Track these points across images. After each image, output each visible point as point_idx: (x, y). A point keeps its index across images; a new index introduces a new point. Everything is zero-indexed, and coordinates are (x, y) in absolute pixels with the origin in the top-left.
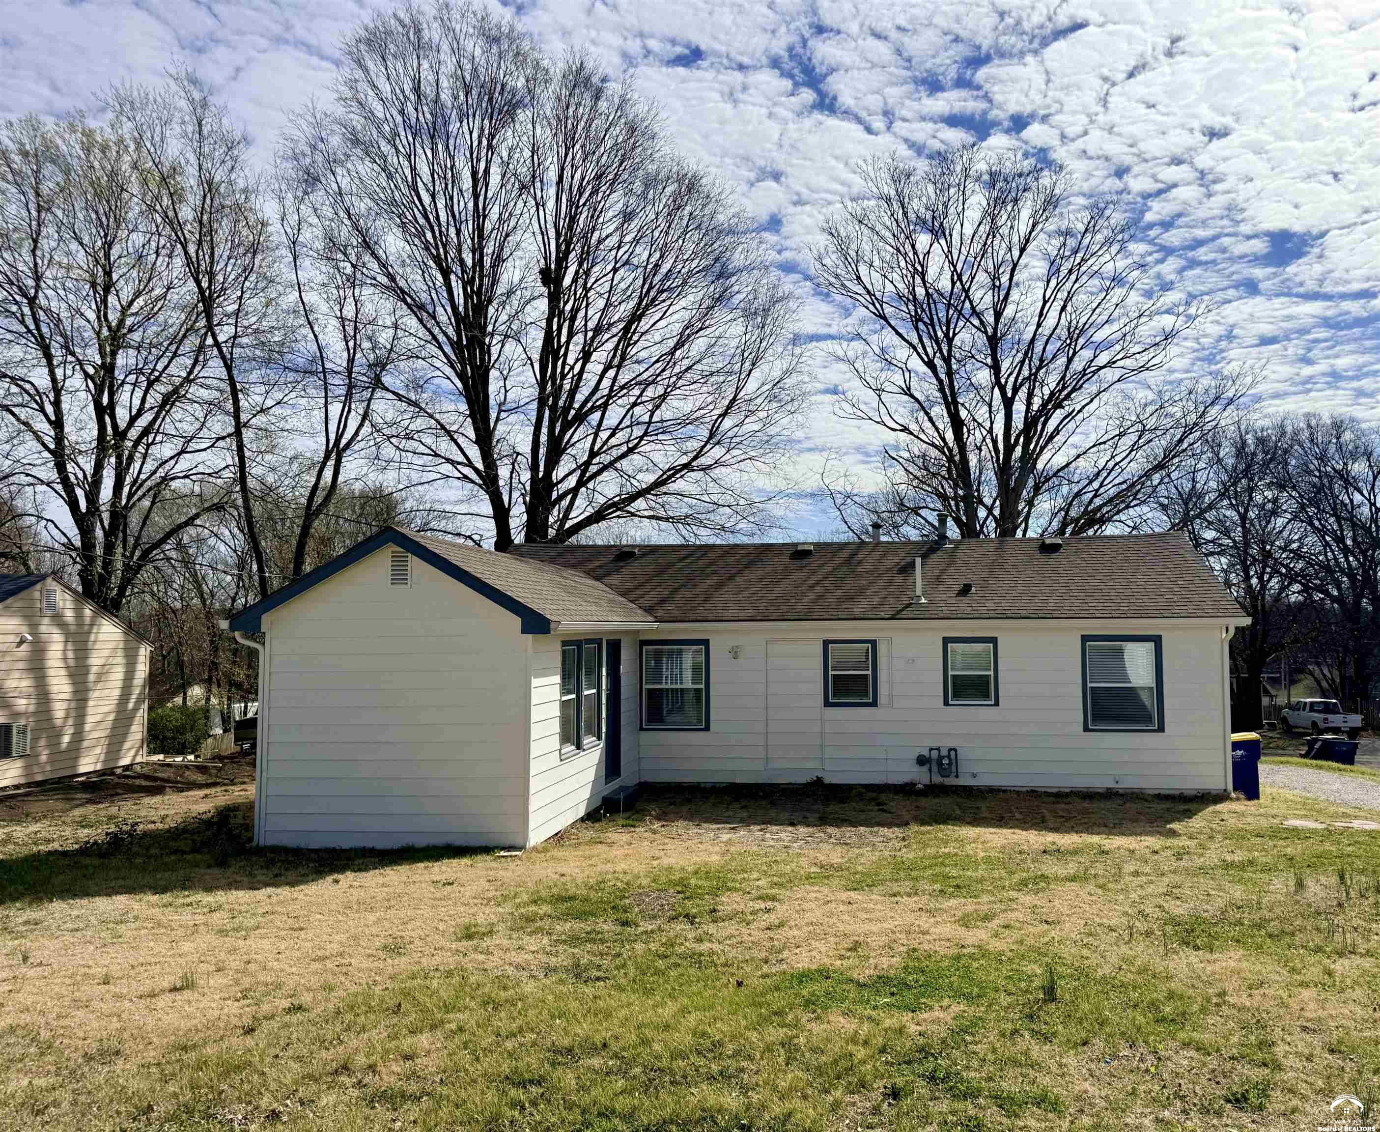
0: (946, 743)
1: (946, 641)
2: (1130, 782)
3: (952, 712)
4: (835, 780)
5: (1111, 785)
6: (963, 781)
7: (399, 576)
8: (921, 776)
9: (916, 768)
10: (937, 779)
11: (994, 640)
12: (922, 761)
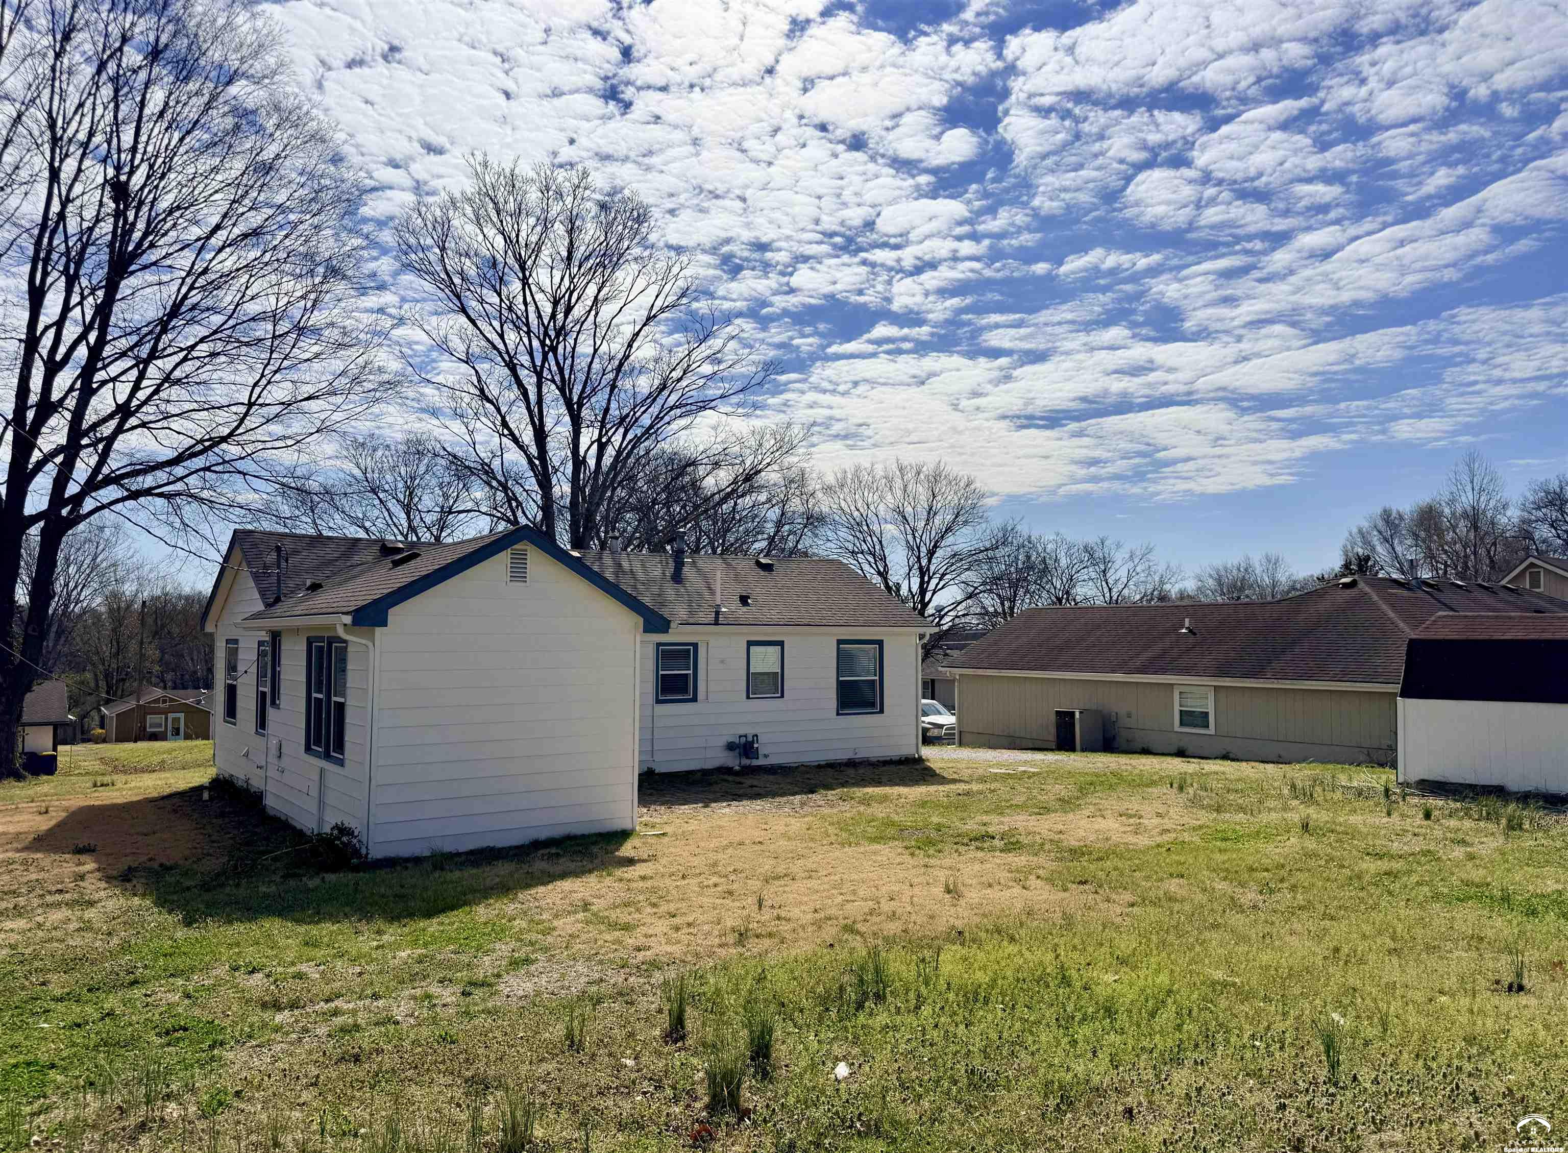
0: (750, 731)
1: (750, 644)
2: (862, 754)
3: (756, 705)
4: (663, 770)
5: (850, 755)
6: (761, 762)
7: (519, 573)
8: (733, 761)
9: (727, 753)
10: (746, 762)
11: (781, 644)
12: (731, 747)
